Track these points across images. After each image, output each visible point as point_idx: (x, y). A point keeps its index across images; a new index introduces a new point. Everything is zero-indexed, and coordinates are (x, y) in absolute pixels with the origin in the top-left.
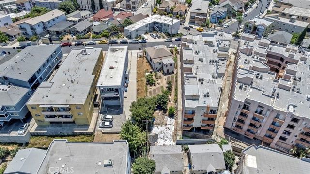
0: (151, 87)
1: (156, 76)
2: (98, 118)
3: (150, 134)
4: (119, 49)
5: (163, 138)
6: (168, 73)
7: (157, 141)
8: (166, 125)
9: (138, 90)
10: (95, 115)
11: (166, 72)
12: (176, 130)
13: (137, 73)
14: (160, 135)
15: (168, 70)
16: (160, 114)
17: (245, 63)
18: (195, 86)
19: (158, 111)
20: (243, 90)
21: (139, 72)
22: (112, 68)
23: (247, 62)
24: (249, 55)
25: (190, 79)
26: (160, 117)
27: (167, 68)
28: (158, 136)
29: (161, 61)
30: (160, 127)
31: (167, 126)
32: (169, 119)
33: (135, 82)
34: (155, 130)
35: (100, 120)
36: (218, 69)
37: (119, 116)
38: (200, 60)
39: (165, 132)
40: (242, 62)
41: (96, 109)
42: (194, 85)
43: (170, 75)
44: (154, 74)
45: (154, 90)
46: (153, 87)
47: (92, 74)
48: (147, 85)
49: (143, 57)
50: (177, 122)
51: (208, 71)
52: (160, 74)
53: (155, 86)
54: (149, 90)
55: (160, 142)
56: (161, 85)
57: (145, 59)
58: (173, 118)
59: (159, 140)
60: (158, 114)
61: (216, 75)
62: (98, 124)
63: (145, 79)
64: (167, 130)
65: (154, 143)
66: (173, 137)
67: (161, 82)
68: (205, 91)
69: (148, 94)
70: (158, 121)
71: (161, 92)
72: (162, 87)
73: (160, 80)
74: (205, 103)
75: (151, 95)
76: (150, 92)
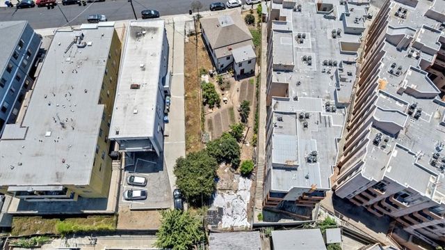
0: (211, 110)
1: (220, 82)
2: (120, 180)
3: (210, 209)
4: (149, 30)
5: (230, 214)
6: (243, 75)
7: (220, 220)
8: (236, 191)
9: (187, 119)
10: (115, 174)
11: (238, 72)
12: (253, 200)
13: (185, 76)
14: (227, 209)
15: (242, 71)
16: (226, 171)
17: (391, 72)
18: (292, 137)
19: (223, 165)
20: (379, 147)
21: (188, 75)
22: (135, 87)
23: (395, 70)
24: (403, 48)
25: (284, 117)
26: (226, 175)
27: (241, 68)
28: (222, 211)
29: (229, 53)
30: (226, 195)
31: (238, 193)
32: (241, 179)
33: (182, 98)
34: (219, 201)
35: (124, 183)
36: (339, 90)
37: (156, 174)
38: (305, 60)
39: (235, 204)
40: (385, 67)
41: (115, 164)
42: (290, 133)
43: (247, 80)
44: (216, 79)
45: (217, 116)
46: (216, 110)
47: (100, 102)
48: (204, 104)
49: (196, 34)
50: (255, 186)
51: (319, 90)
52: (228, 76)
53: (219, 106)
54: (207, 117)
55: (226, 222)
56: (230, 104)
57: (200, 39)
58: (249, 178)
59: (224, 218)
60: (223, 170)
61: (332, 102)
62: (121, 193)
63: (200, 93)
64: (238, 200)
65: (216, 223)
66: (248, 212)
67: (230, 97)
68: (309, 146)
69: (206, 127)
70: (224, 184)
71: (229, 120)
72: (231, 109)
73: (227, 92)
74: (307, 178)
75: (211, 129)
76: (210, 122)
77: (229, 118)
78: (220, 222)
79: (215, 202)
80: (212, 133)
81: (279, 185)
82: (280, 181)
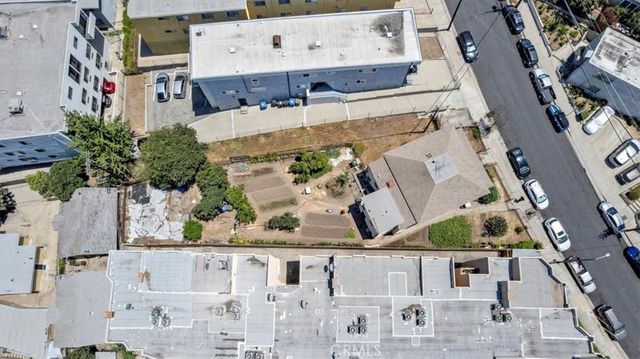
0: (287, 169)
1: (341, 181)
3: (148, 186)
4: (399, 41)
5: (143, 214)
7: (137, 202)
8: (167, 219)
12: (159, 244)
14: (148, 208)
16: (194, 201)
22: (276, 43)
26: (188, 203)
28: (146, 202)
30: (164, 204)
31: (166, 222)
34: (157, 196)
37: (191, 108)
39: (154, 219)
45: (279, 181)
46: (290, 178)
51: (291, 343)
52: (355, 192)
53: (296, 182)
54: (275, 165)
55: (134, 209)
56: (302, 199)
58: (184, 236)
59: (139, 207)
64: (158, 223)
65: (134, 197)
66: (145, 238)
67: (315, 199)
68: (181, 315)
69: (260, 166)
70: (177, 200)
71: (272, 200)
72: (293, 202)
73: (325, 193)
74: (129, 307)
75: (257, 173)
76: (268, 171)
77: (276, 200)
78: (134, 201)
79: (157, 191)
80: (249, 175)
81: (121, 264)
82: (125, 266)
